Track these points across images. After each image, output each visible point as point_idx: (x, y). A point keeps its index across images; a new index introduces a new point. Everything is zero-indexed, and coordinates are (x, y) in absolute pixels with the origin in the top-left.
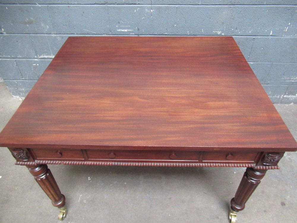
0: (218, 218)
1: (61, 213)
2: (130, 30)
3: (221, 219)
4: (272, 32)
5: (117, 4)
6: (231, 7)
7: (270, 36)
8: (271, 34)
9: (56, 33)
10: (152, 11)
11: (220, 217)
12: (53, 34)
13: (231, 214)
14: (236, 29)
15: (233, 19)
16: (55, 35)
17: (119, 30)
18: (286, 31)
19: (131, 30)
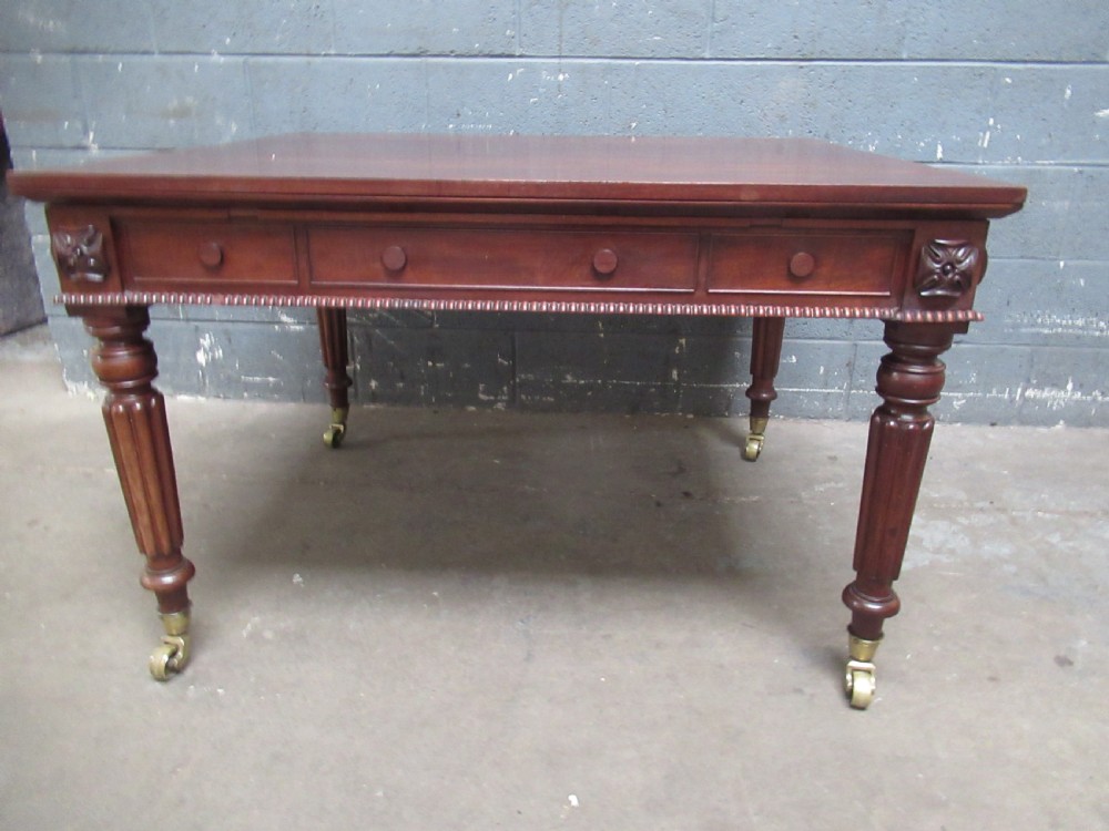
0: (799, 691)
1: (168, 646)
3: (812, 695)
4: (940, 149)
5: (457, 56)
6: (801, 67)
7: (938, 162)
8: (939, 155)
10: (561, 77)
11: (808, 690)
13: (853, 664)
14: (827, 137)
18: (985, 145)
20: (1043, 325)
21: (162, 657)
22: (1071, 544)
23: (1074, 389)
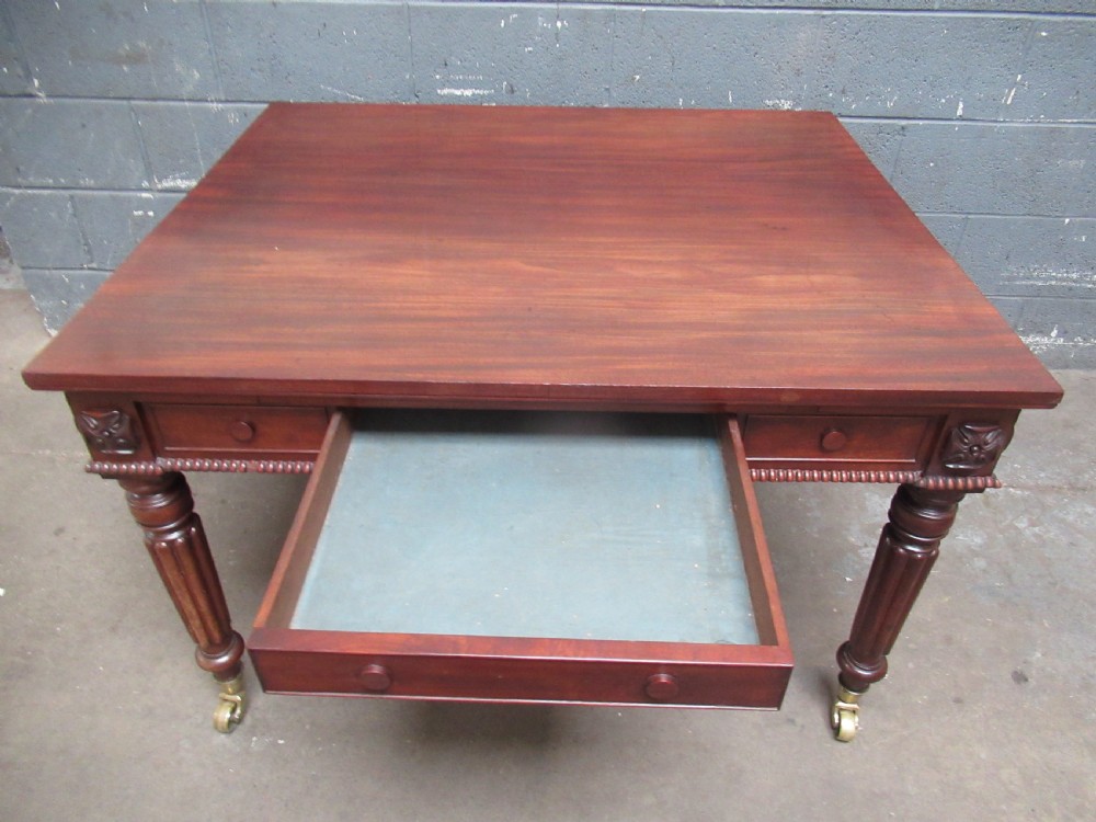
0: (791, 722)
1: (227, 704)
2: (481, 92)
3: (803, 726)
4: (961, 105)
6: (824, 17)
7: (957, 119)
8: (960, 112)
9: (223, 98)
11: (799, 720)
12: (212, 101)
13: (840, 704)
14: (843, 92)
15: (832, 58)
16: (220, 105)
17: (446, 91)
18: (1009, 102)
19: (486, 92)
20: (1039, 278)
21: (225, 715)
22: (1036, 529)
23: (1058, 336)
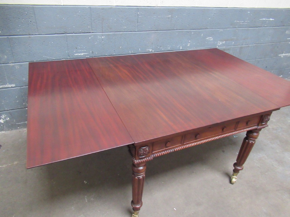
2: (85, 54)
4: (181, 47)
5: (75, 33)
8: (181, 49)
9: (14, 62)
10: (103, 37)
12: (10, 63)
14: (161, 47)
15: (158, 40)
16: (13, 64)
17: (77, 54)
18: (189, 46)
19: (87, 54)
